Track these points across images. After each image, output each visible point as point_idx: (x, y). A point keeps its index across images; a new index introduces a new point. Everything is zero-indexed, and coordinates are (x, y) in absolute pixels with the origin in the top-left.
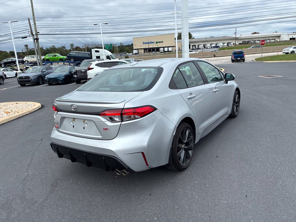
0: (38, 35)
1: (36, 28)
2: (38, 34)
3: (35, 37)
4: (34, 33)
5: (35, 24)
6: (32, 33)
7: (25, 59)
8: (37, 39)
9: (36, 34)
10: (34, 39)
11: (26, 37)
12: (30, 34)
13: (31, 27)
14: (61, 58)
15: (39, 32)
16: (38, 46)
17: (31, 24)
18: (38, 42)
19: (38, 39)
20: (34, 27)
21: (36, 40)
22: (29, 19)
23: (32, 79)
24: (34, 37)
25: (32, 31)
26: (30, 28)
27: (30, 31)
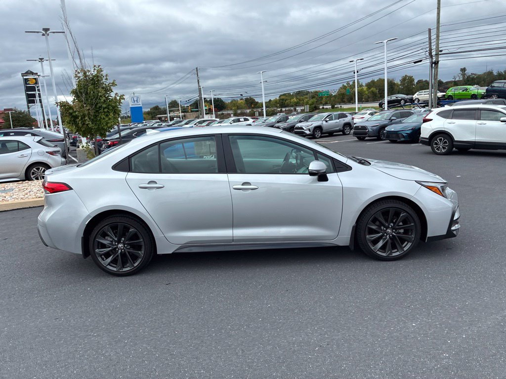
0: (440, 56)
1: (438, 44)
2: (440, 54)
3: (434, 60)
4: (434, 53)
5: (438, 36)
6: (430, 53)
7: (415, 96)
8: (436, 63)
9: (437, 55)
10: (432, 63)
11: (421, 61)
12: (428, 54)
13: (430, 43)
14: (474, 94)
15: (441, 51)
16: (436, 75)
17: (432, 38)
18: (437, 67)
19: (438, 62)
20: (435, 43)
21: (434, 65)
22: (430, 30)
23: (370, 130)
24: (432, 59)
25: (431, 50)
26: (428, 46)
27: (428, 49)
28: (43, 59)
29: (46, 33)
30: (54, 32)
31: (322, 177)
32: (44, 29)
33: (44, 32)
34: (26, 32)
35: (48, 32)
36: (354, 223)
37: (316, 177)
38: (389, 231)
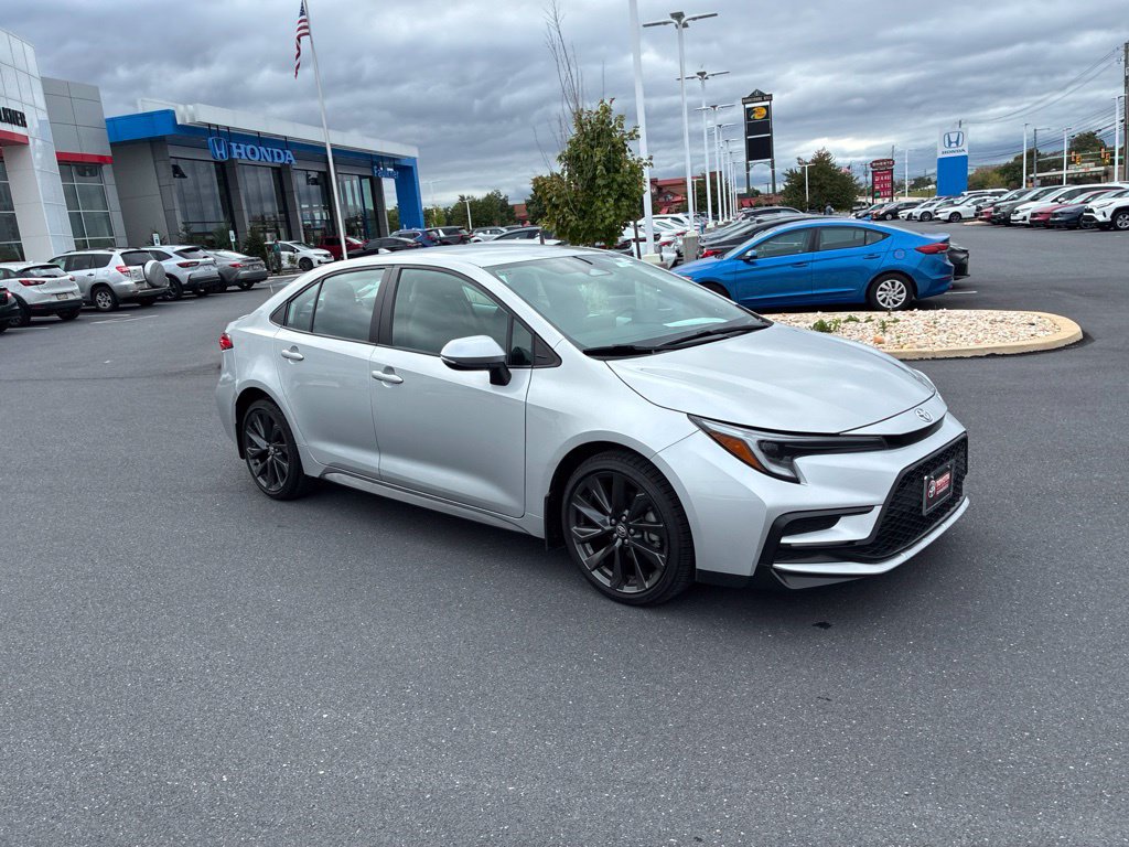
28: (705, 73)
29: (679, 21)
30: (694, 19)
31: (499, 376)
32: (673, 16)
33: (676, 22)
34: (645, 26)
35: (683, 20)
36: (546, 492)
37: (486, 374)
38: (621, 528)
